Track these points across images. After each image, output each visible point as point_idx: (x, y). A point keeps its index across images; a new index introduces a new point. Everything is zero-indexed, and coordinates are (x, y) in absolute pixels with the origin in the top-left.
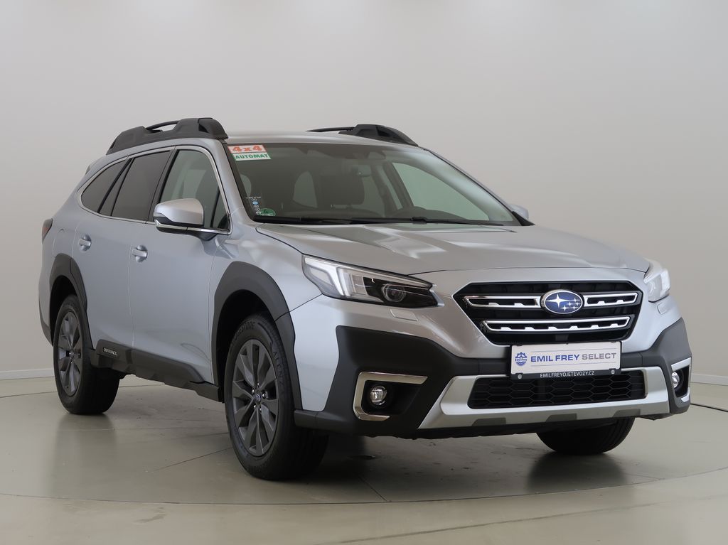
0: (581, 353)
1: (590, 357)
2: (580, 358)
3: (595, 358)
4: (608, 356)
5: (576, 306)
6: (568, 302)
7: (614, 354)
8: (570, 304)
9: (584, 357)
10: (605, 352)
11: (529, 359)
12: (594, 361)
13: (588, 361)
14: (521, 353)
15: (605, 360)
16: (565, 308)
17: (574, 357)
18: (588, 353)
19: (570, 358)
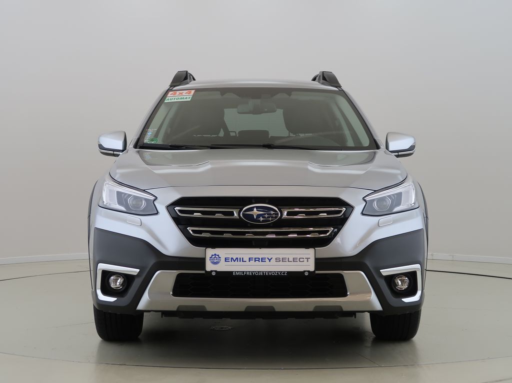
0: (274, 257)
1: (283, 260)
2: (273, 260)
3: (289, 261)
4: (301, 260)
5: (272, 217)
6: (265, 214)
7: (308, 259)
8: (266, 216)
9: (278, 260)
10: (298, 257)
11: (223, 260)
12: (287, 263)
13: (281, 263)
14: (215, 255)
15: (299, 263)
16: (261, 219)
17: (267, 259)
18: (281, 257)
19: (263, 260)
